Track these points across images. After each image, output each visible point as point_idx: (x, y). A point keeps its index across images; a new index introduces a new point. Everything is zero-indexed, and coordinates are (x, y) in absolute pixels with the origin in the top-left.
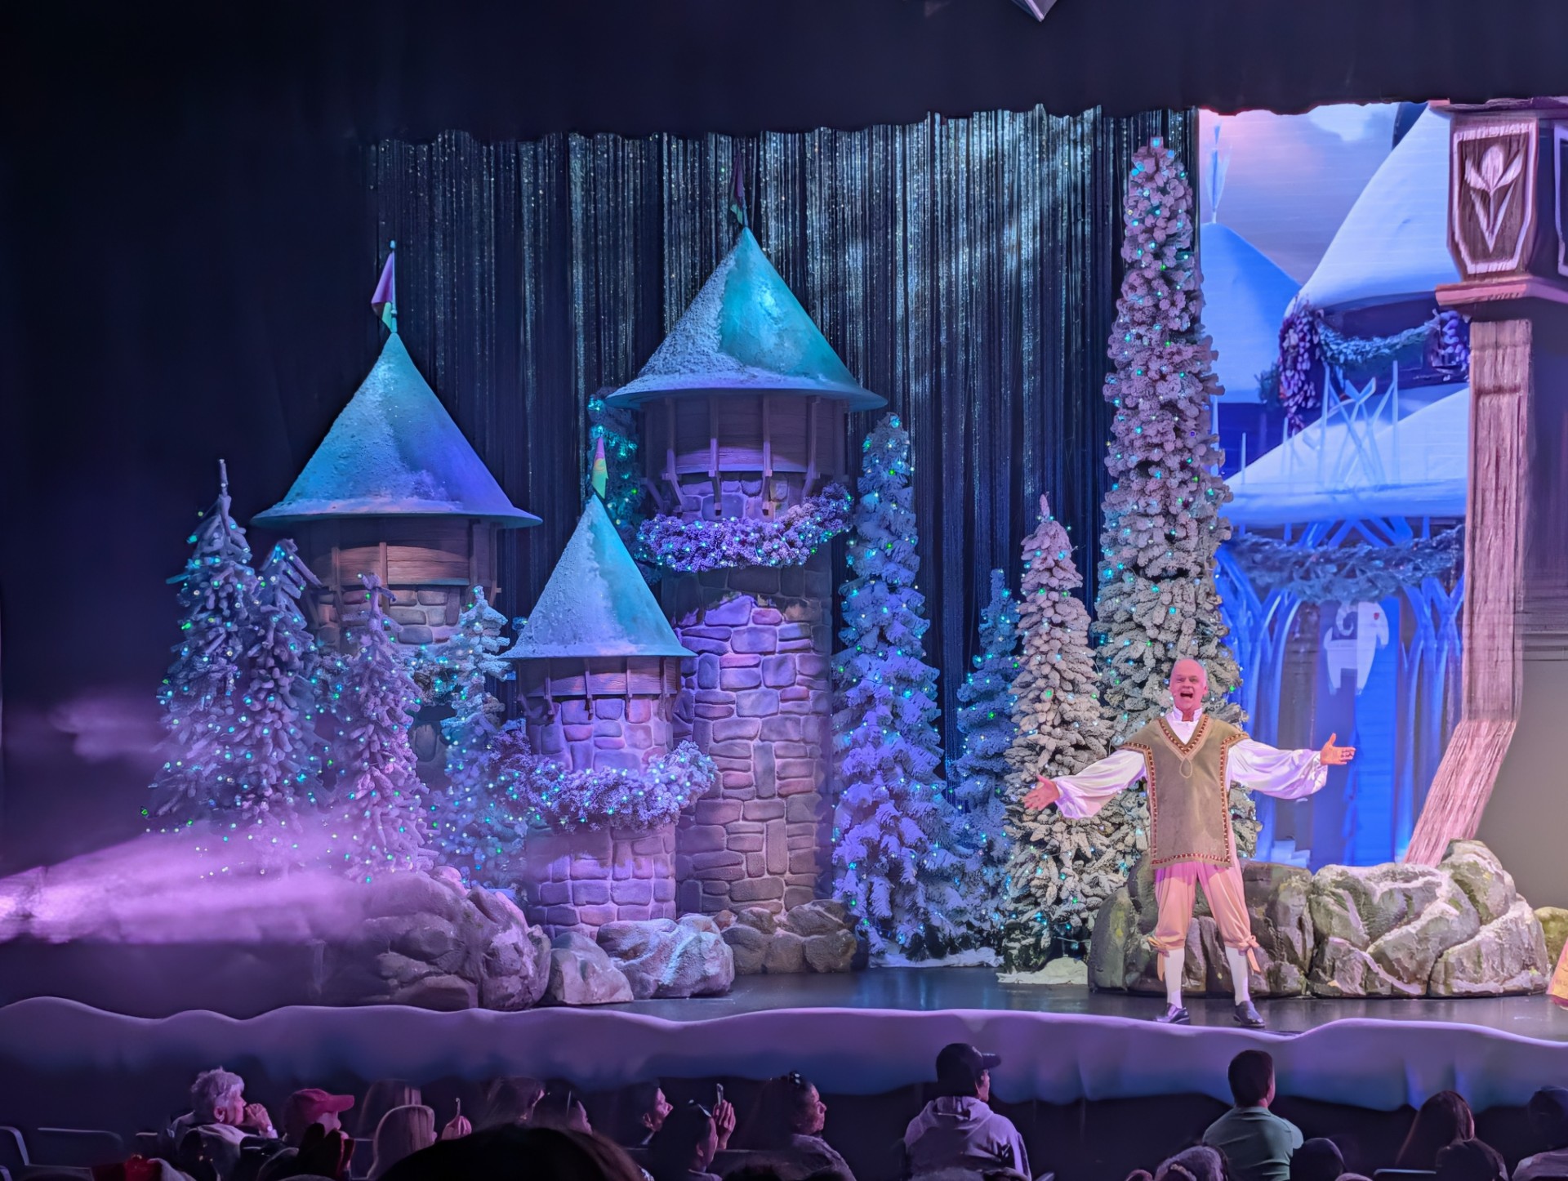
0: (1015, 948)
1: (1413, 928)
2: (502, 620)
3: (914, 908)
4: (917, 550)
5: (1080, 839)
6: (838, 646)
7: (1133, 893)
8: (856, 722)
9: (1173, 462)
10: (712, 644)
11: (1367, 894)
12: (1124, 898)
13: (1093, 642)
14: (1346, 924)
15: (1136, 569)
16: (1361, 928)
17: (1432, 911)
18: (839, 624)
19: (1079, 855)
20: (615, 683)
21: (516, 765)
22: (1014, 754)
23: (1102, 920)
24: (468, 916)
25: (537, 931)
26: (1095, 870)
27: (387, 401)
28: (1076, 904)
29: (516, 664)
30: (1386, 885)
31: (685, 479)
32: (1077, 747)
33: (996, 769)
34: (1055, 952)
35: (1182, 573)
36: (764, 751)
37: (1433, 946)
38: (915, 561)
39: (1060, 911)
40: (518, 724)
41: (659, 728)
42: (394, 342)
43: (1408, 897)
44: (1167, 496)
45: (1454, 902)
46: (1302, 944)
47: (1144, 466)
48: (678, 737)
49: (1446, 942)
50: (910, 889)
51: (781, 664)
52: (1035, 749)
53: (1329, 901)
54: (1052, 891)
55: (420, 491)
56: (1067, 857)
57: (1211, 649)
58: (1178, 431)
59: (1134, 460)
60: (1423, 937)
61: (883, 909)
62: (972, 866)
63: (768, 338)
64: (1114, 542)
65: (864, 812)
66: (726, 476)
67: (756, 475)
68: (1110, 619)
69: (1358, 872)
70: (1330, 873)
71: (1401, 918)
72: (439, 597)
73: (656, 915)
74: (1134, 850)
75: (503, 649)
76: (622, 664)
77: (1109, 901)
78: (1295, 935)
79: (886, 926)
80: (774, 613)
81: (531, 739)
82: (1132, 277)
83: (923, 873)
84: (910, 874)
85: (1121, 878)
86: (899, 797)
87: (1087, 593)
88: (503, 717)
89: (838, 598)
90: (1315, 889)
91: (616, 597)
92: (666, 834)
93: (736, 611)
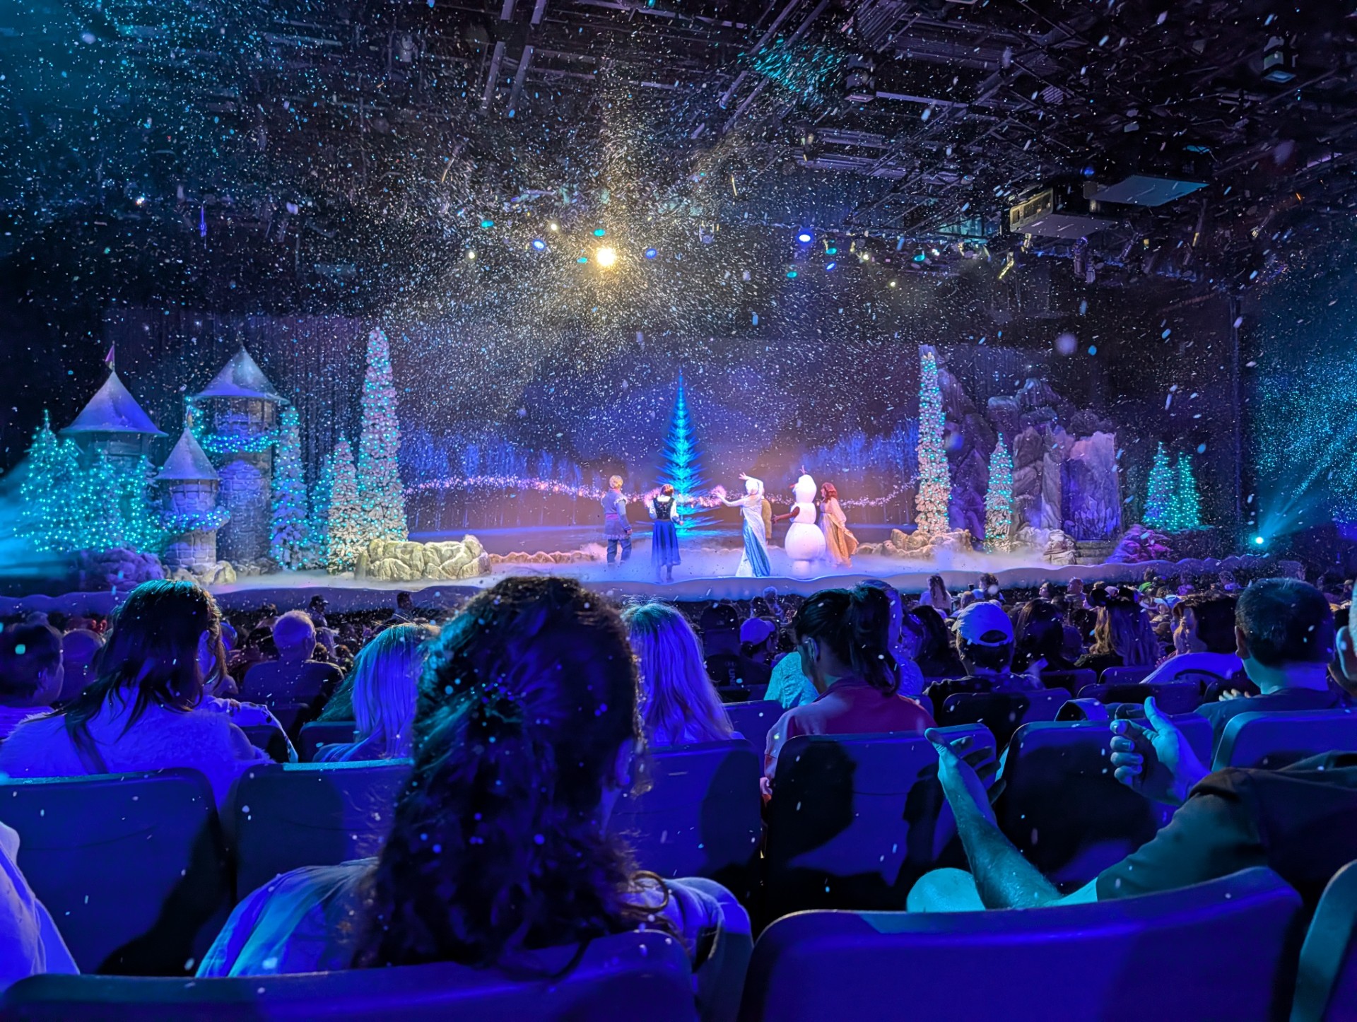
0: (331, 570)
1: (454, 560)
2: (152, 466)
3: (298, 559)
4: (301, 448)
5: (352, 537)
6: (273, 477)
7: (369, 551)
8: (278, 501)
9: (383, 424)
10: (228, 476)
11: (440, 551)
12: (366, 554)
13: (357, 477)
14: (434, 560)
15: (371, 456)
16: (438, 560)
17: (459, 555)
18: (274, 470)
19: (352, 541)
20: (195, 488)
21: (159, 513)
22: (331, 511)
23: (359, 561)
24: (139, 562)
25: (166, 566)
26: (357, 546)
27: (111, 394)
28: (350, 555)
29: (159, 482)
30: (445, 549)
31: (221, 423)
32: (352, 509)
33: (325, 515)
34: (344, 570)
35: (385, 457)
36: (248, 510)
37: (459, 565)
38: (300, 452)
39: (345, 558)
40: (160, 502)
41: (210, 502)
42: (114, 375)
43: (452, 551)
44: (380, 432)
45: (465, 552)
46: (421, 566)
47: (374, 425)
48: (218, 504)
49: (463, 564)
50: (297, 553)
52: (337, 509)
53: (429, 553)
54: (343, 553)
55: (123, 423)
56: (348, 541)
57: (394, 480)
58: (384, 415)
59: (371, 422)
60: (456, 563)
61: (288, 560)
62: (317, 546)
63: (250, 380)
64: (364, 447)
65: (281, 530)
66: (235, 423)
68: (362, 470)
69: (438, 545)
70: (429, 545)
71: (450, 557)
72: (129, 459)
73: (209, 561)
74: (370, 540)
75: (153, 476)
76: (197, 482)
77: (361, 555)
78: (418, 563)
79: (288, 564)
80: (251, 466)
81: (164, 505)
82: (370, 368)
83: (301, 548)
84: (296, 549)
85: (365, 548)
86: (293, 525)
87: (354, 463)
88: (154, 499)
89: (273, 463)
90: (425, 550)
91: (195, 460)
92: (213, 535)
93: (238, 465)
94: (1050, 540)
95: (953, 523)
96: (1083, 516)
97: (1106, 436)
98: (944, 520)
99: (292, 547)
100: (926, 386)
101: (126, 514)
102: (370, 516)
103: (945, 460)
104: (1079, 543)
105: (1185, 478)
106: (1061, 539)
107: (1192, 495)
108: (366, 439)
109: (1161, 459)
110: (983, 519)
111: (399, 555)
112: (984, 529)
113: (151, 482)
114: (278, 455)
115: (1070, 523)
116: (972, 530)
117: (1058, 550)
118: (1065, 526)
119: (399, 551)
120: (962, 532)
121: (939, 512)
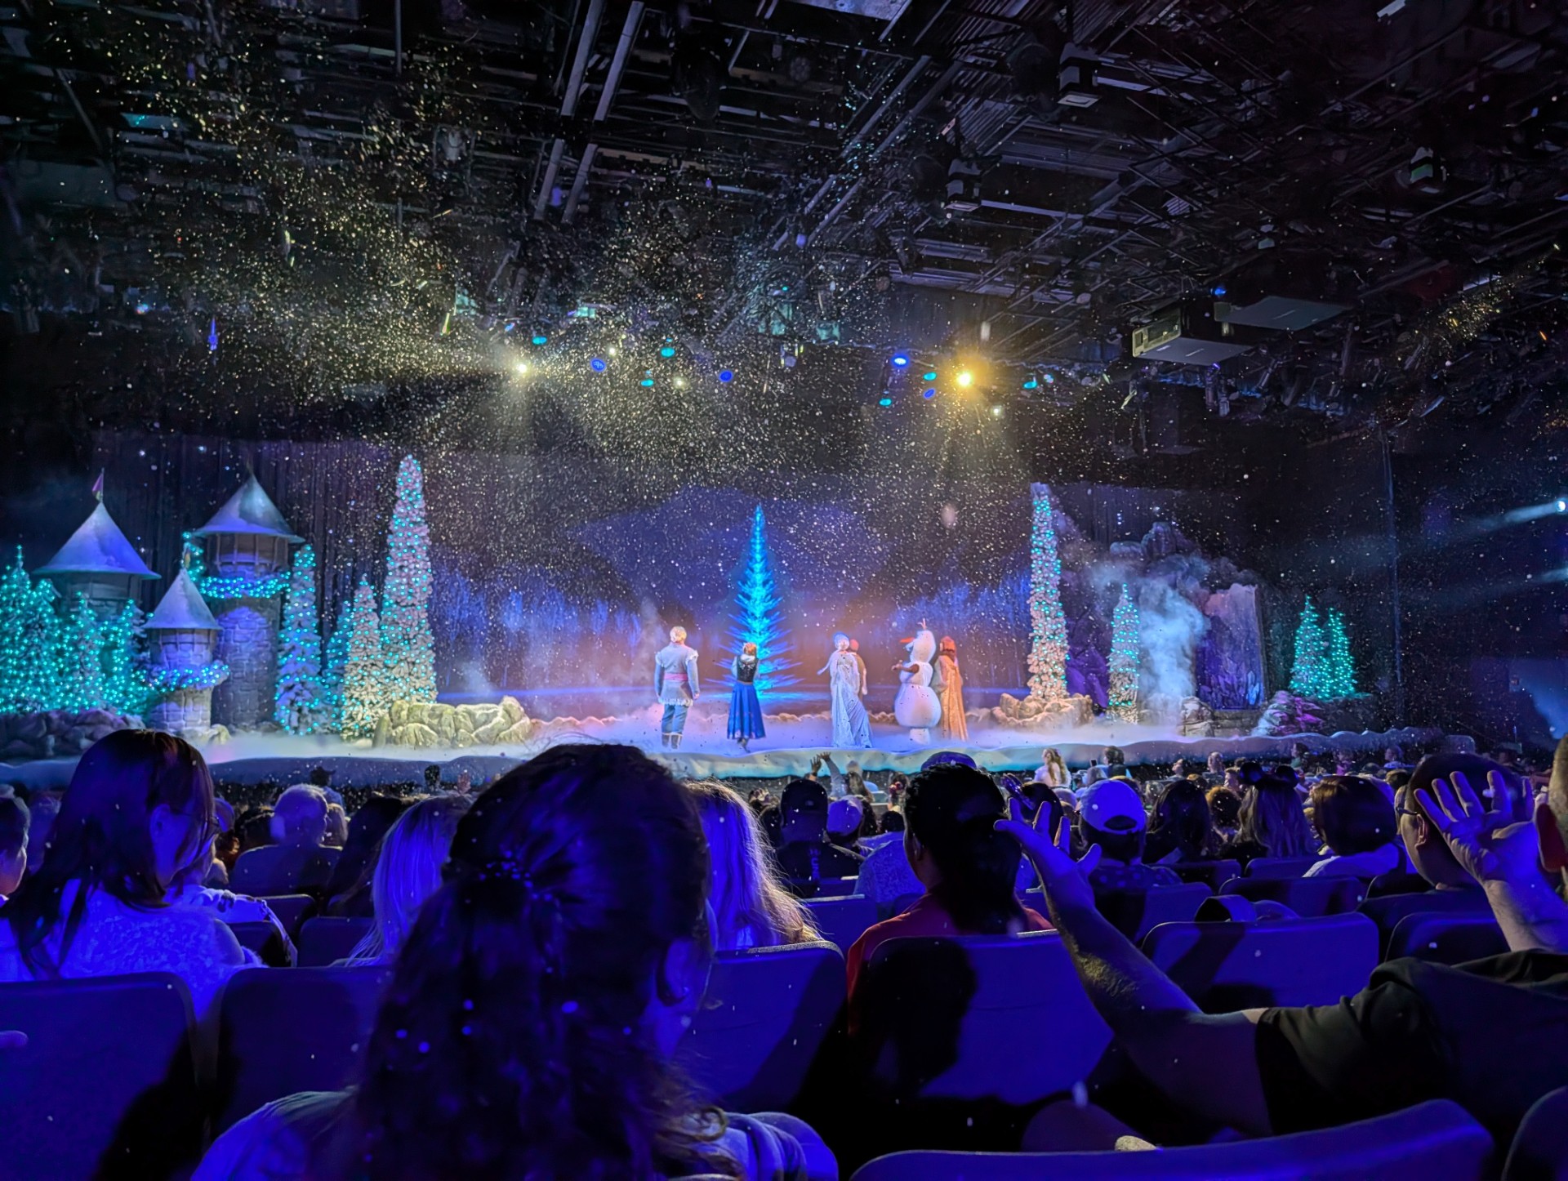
0: (345, 736)
1: (489, 726)
2: (140, 612)
3: (307, 723)
4: (315, 594)
5: (372, 697)
6: (282, 627)
7: (390, 715)
8: (286, 655)
9: (412, 566)
10: (231, 625)
11: (474, 715)
12: (387, 717)
13: (379, 628)
14: (466, 725)
15: (397, 603)
16: (471, 725)
17: (495, 721)
18: (283, 619)
19: (371, 703)
20: (188, 638)
21: (145, 668)
22: (348, 667)
23: (379, 726)
26: (377, 708)
27: (97, 529)
28: (369, 719)
29: (147, 631)
30: (480, 712)
31: (223, 564)
32: (373, 665)
33: (341, 672)
34: (361, 736)
35: (413, 605)
36: (250, 665)
37: (496, 732)
38: (314, 598)
39: (363, 723)
40: (147, 654)
41: (206, 654)
42: (101, 507)
43: (487, 715)
44: (409, 577)
45: (503, 717)
46: (451, 732)
47: (401, 567)
48: (215, 658)
49: (500, 731)
50: (305, 716)
51: (258, 633)
52: (356, 665)
53: (460, 717)
54: (360, 716)
55: (108, 563)
56: (367, 702)
57: (422, 632)
58: (414, 556)
59: (398, 564)
60: (492, 729)
61: (295, 724)
62: (329, 708)
63: (259, 513)
64: (390, 593)
65: (290, 688)
66: (239, 563)
67: (253, 564)
68: (386, 620)
69: (471, 707)
70: (461, 708)
71: (485, 723)
72: (114, 604)
73: (201, 725)
74: (392, 702)
75: (141, 624)
76: (193, 631)
77: (381, 719)
78: (448, 729)
79: (296, 729)
80: (257, 614)
81: (152, 659)
82: (399, 502)
83: (311, 711)
84: (305, 711)
85: (386, 710)
86: (303, 683)
87: (378, 611)
88: (140, 651)
89: (282, 610)
90: (456, 713)
91: (192, 606)
92: (208, 694)
93: (242, 612)
94: (1183, 708)
95: (1072, 688)
96: (1221, 680)
97: (1246, 588)
98: (1061, 684)
99: (300, 710)
100: (1039, 530)
101: (107, 670)
102: (394, 673)
103: (1061, 614)
104: (1217, 713)
105: (1337, 638)
106: (1196, 707)
107: (1345, 658)
108: (392, 584)
109: (1308, 615)
110: (1106, 683)
111: (427, 720)
112: (1107, 695)
113: (138, 631)
114: (288, 601)
115: (1206, 688)
116: (1093, 697)
117: (1194, 720)
118: (1202, 693)
119: (425, 714)
120: (1081, 697)
121: (1055, 674)
